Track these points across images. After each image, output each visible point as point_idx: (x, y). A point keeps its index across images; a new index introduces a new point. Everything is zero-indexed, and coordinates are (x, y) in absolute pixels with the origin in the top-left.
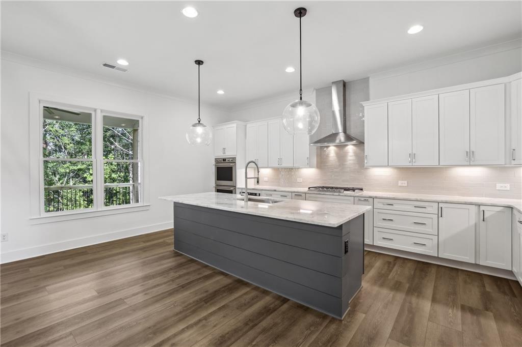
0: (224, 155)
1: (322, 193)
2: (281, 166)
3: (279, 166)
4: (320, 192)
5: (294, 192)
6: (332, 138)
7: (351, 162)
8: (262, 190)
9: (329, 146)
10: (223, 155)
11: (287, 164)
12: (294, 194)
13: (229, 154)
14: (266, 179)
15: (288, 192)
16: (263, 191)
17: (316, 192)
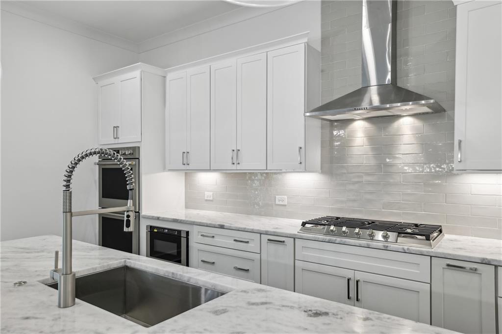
0: (116, 141)
1: (338, 240)
2: (239, 167)
3: (234, 167)
4: (333, 238)
5: (267, 233)
6: (353, 99)
7: (409, 159)
8: (193, 223)
9: (352, 121)
10: (113, 141)
11: (251, 162)
12: (265, 238)
13: (126, 139)
14: (208, 195)
15: (252, 231)
16: (195, 227)
17: (321, 237)
